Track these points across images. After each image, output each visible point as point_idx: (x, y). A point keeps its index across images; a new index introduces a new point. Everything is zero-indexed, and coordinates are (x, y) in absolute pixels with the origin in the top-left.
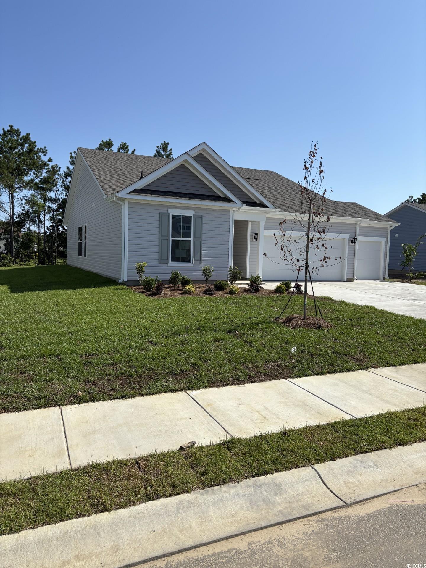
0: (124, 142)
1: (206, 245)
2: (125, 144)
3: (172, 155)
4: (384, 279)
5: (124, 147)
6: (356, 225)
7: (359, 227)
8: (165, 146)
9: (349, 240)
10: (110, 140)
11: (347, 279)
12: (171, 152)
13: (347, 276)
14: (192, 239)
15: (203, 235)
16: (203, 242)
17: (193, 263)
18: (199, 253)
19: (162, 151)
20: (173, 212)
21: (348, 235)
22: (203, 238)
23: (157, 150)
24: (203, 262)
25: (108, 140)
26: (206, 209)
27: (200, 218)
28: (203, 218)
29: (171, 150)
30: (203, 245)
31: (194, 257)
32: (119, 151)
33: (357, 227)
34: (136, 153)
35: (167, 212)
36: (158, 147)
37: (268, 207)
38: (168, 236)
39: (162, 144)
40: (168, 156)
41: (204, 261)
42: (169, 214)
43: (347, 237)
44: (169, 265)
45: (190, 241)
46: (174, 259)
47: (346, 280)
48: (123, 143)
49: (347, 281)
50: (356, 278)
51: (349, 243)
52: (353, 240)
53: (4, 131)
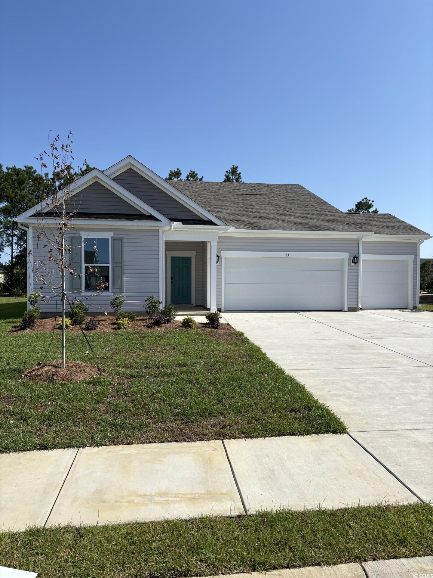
0: (193, 171)
1: (129, 271)
2: (194, 172)
3: (241, 178)
4: (414, 309)
5: (193, 175)
6: (359, 240)
7: (362, 243)
8: (234, 170)
9: (349, 260)
10: (178, 169)
11: (348, 308)
12: (240, 176)
13: (348, 304)
14: (110, 265)
15: (125, 260)
16: (125, 267)
17: (112, 292)
18: (120, 281)
19: (231, 175)
20: (85, 235)
21: (348, 253)
22: (125, 264)
23: (226, 175)
24: (125, 291)
25: (176, 170)
26: (128, 230)
27: (118, 241)
28: (124, 241)
29: (240, 173)
30: (124, 271)
31: (113, 284)
32: (188, 179)
33: (360, 243)
34: (204, 180)
35: (78, 235)
36: (227, 172)
37: (215, 224)
38: (80, 263)
39: (231, 169)
40: (237, 180)
41: (127, 289)
42: (81, 237)
43: (345, 256)
44: (82, 294)
45: (108, 267)
46: (88, 287)
47: (346, 309)
48: (191, 171)
49: (348, 311)
50: (360, 307)
51: (349, 263)
52: (355, 260)
53: (81, 171)
